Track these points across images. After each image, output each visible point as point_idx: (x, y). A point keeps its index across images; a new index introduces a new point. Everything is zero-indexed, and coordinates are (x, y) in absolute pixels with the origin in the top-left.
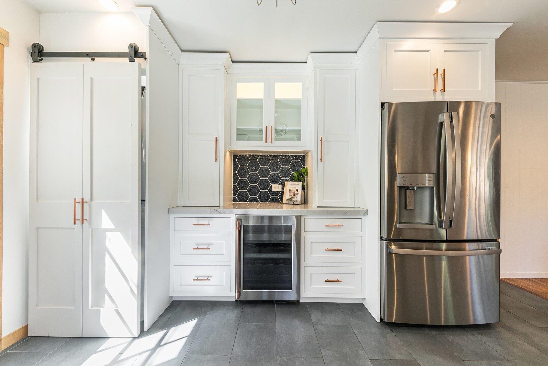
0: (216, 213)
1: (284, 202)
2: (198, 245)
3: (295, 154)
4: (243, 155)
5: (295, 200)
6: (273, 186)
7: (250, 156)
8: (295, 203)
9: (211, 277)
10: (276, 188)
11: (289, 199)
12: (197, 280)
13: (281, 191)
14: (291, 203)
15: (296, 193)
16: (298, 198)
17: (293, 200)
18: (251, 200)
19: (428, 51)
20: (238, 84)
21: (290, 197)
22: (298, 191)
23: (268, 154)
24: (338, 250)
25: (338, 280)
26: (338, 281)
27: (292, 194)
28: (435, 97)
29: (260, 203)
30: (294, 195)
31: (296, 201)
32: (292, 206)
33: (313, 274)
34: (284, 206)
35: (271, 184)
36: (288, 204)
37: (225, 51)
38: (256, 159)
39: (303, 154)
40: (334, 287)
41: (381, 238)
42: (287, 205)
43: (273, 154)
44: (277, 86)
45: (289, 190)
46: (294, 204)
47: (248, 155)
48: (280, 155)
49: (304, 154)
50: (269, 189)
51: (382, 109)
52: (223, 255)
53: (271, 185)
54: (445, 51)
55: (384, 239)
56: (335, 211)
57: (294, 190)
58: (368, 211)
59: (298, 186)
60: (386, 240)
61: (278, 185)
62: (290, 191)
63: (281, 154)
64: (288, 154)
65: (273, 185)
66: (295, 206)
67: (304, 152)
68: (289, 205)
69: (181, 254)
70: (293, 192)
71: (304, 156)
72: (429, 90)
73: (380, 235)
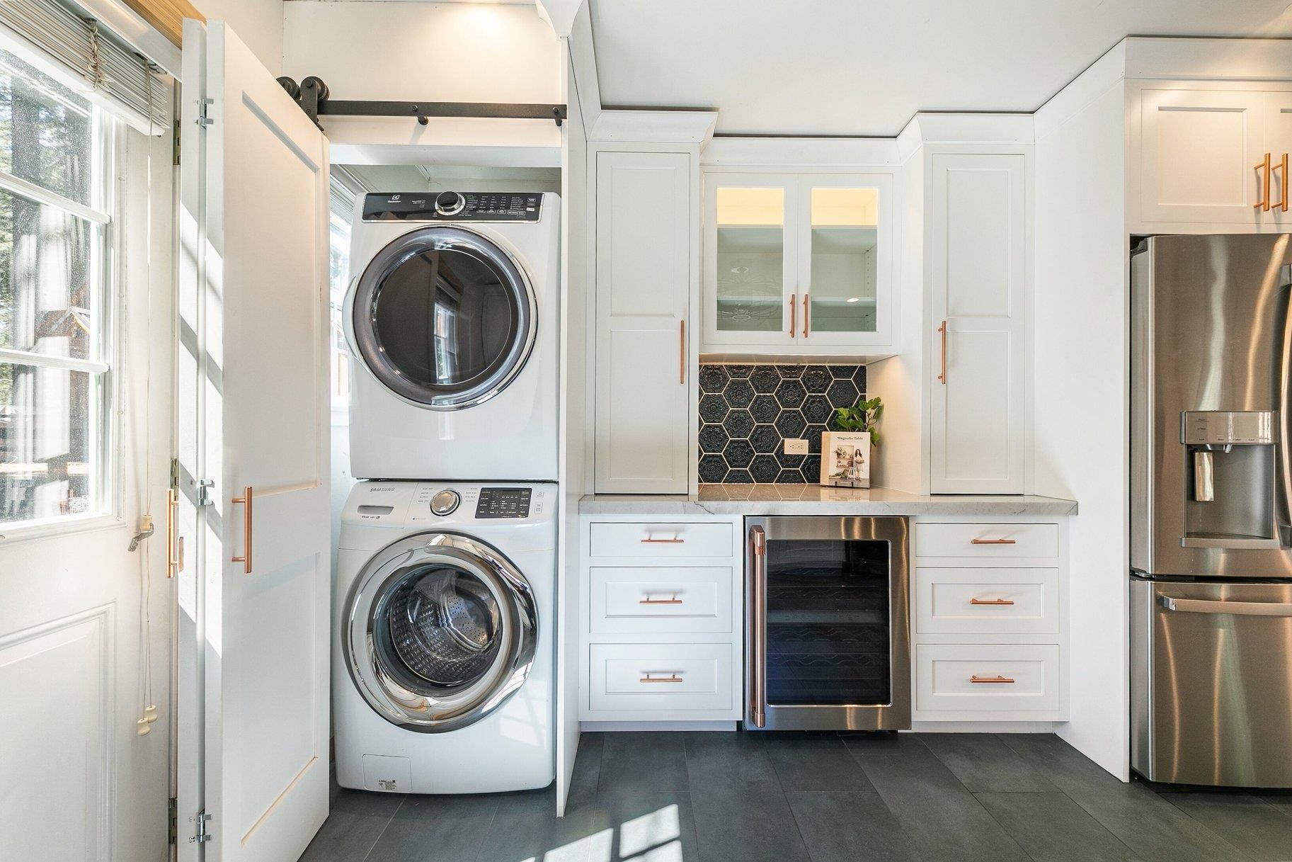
0: (700, 513)
1: (824, 480)
2: (648, 593)
3: (841, 365)
4: (713, 366)
5: (854, 477)
6: (788, 442)
7: (730, 368)
8: (854, 486)
9: (681, 672)
10: (796, 446)
11: (837, 475)
12: (648, 679)
13: (807, 454)
14: (844, 484)
15: (855, 459)
16: (864, 473)
17: (850, 476)
18: (734, 478)
19: (1241, 110)
20: (721, 190)
21: (841, 470)
22: (860, 455)
23: (775, 364)
24: (1000, 602)
25: (999, 677)
26: (1001, 680)
27: (845, 462)
28: (1258, 224)
29: (756, 483)
30: (851, 464)
31: (858, 479)
32: (848, 492)
33: (937, 663)
34: (823, 491)
35: (782, 439)
36: (836, 487)
37: (707, 108)
38: (745, 375)
39: (859, 365)
40: (990, 694)
41: (1134, 574)
42: (833, 490)
43: (786, 364)
44: (818, 193)
45: (837, 452)
46: (852, 488)
47: (726, 366)
48: (804, 367)
49: (862, 365)
50: (778, 451)
51: (1131, 253)
52: (713, 616)
53: (783, 441)
54: (1283, 111)
55: (1143, 575)
56: (998, 505)
57: (849, 451)
58: (1077, 504)
59: (859, 442)
60: (1150, 578)
61: (798, 440)
62: (839, 455)
63: (807, 365)
64: (823, 365)
65: (787, 440)
66: (856, 492)
67: (863, 359)
68: (840, 490)
69: (608, 616)
70: (847, 457)
71: (863, 369)
72: (1245, 205)
73: (1130, 565)
